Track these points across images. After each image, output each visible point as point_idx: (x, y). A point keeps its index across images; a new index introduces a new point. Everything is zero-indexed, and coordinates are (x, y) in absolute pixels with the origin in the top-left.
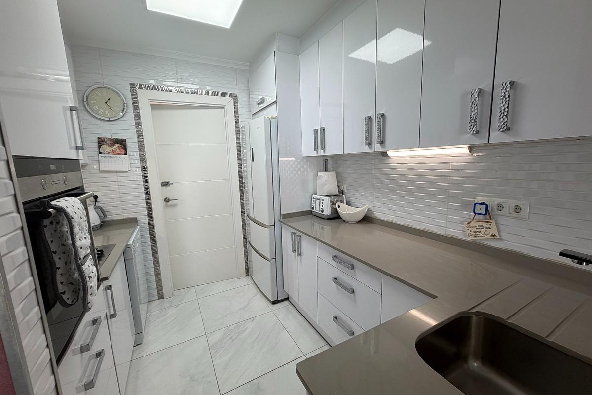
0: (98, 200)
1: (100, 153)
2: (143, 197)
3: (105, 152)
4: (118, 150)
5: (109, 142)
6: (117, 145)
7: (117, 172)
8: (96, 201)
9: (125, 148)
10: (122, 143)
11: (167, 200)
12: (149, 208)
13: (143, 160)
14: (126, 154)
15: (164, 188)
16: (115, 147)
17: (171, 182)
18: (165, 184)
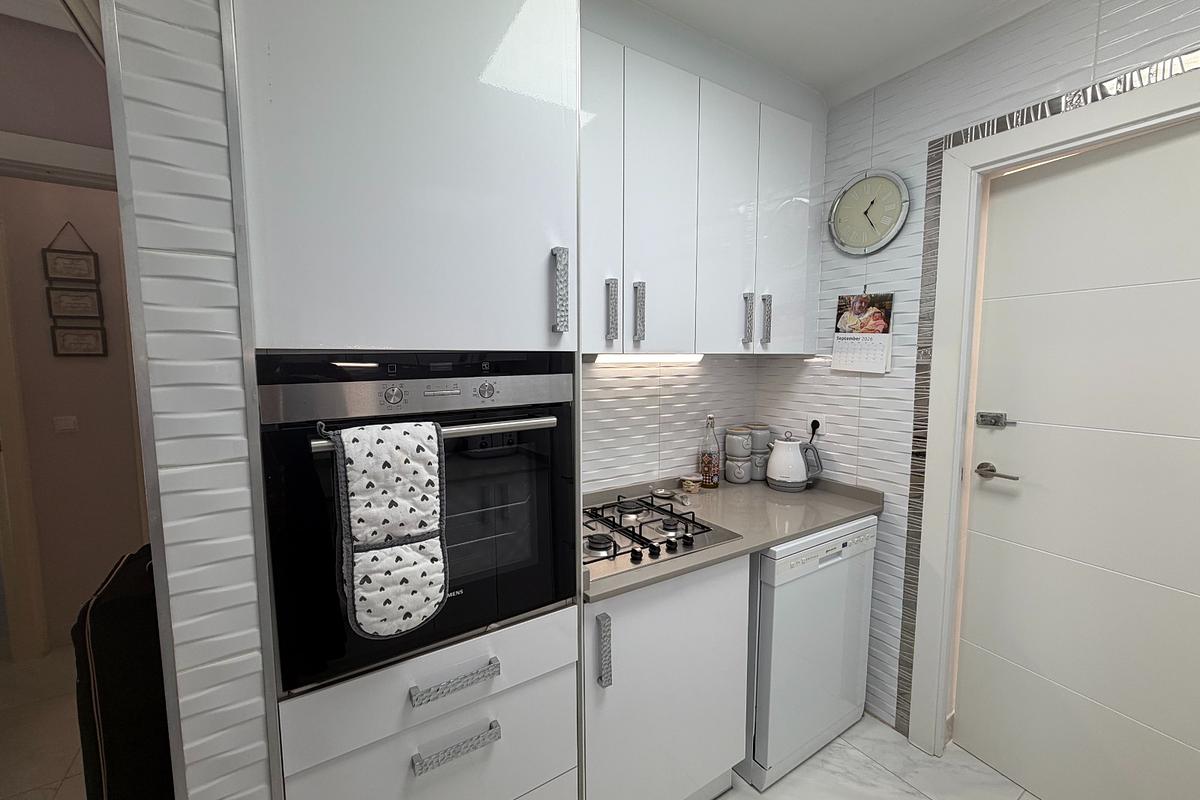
0: (819, 431)
1: (837, 330)
2: (908, 446)
3: (847, 329)
4: (872, 322)
5: (858, 305)
6: (872, 310)
7: (861, 374)
8: (814, 433)
9: (887, 317)
10: (883, 305)
11: (986, 471)
12: (918, 477)
13: (925, 348)
14: (886, 331)
15: (984, 431)
16: (867, 315)
17: (1009, 419)
18: (992, 421)
